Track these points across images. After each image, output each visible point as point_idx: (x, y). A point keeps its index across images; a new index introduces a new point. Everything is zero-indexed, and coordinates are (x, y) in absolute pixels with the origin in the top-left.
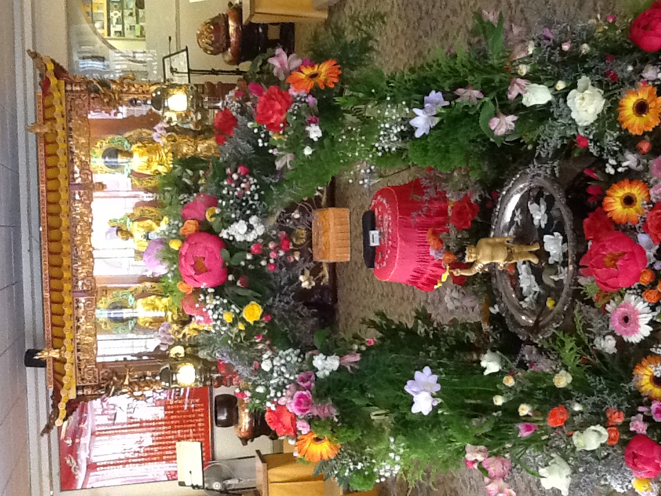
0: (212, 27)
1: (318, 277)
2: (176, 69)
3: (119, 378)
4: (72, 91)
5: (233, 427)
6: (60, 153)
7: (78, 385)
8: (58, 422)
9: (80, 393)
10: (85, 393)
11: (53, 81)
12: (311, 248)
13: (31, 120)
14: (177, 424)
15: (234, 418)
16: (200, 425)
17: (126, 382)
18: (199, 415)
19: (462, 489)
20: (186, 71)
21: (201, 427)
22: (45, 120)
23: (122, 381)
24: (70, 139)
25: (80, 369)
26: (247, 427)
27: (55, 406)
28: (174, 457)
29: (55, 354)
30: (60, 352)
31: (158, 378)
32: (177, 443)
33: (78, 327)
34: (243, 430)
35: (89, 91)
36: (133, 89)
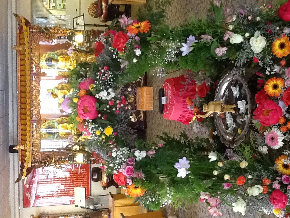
0: (95, 5)
1: (138, 117)
2: (79, 24)
3: (50, 159)
4: (32, 32)
5: (99, 182)
6: (26, 59)
7: (32, 161)
8: (23, 177)
9: (33, 165)
10: (35, 165)
11: (24, 27)
12: (136, 104)
13: (14, 44)
14: (75, 180)
15: (100, 178)
16: (85, 180)
17: (53, 161)
18: (85, 176)
19: (199, 211)
20: (83, 24)
21: (86, 181)
22: (20, 44)
23: (51, 160)
24: (31, 53)
25: (33, 155)
26: (106, 182)
27: (22, 170)
28: (73, 194)
29: (22, 147)
30: (24, 147)
31: (67, 159)
32: (75, 188)
33: (33, 136)
34: (104, 183)
35: (40, 32)
36: (60, 32)
